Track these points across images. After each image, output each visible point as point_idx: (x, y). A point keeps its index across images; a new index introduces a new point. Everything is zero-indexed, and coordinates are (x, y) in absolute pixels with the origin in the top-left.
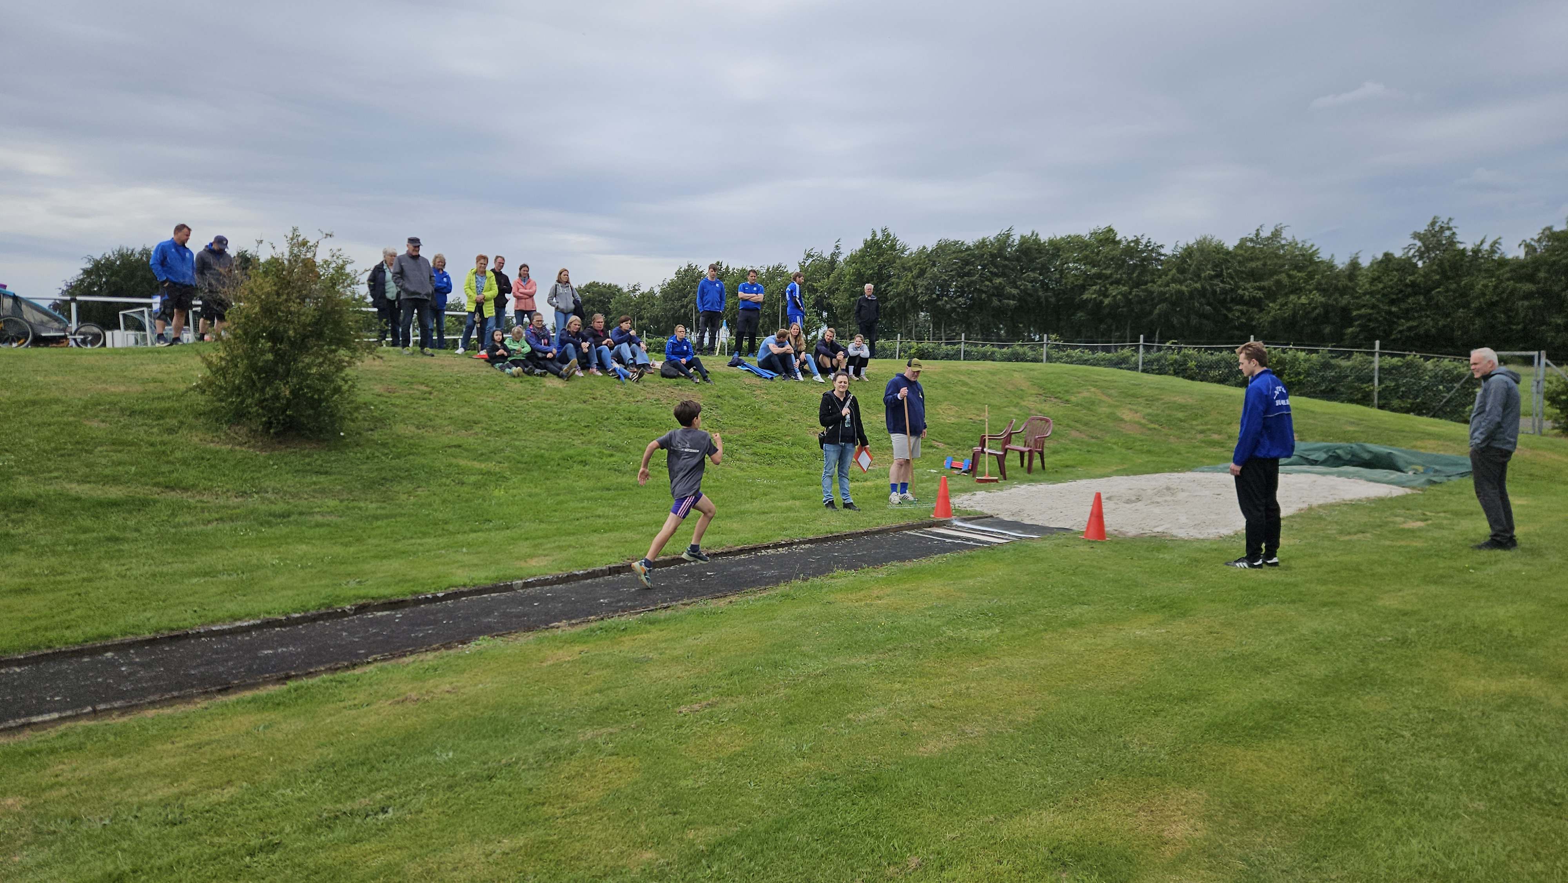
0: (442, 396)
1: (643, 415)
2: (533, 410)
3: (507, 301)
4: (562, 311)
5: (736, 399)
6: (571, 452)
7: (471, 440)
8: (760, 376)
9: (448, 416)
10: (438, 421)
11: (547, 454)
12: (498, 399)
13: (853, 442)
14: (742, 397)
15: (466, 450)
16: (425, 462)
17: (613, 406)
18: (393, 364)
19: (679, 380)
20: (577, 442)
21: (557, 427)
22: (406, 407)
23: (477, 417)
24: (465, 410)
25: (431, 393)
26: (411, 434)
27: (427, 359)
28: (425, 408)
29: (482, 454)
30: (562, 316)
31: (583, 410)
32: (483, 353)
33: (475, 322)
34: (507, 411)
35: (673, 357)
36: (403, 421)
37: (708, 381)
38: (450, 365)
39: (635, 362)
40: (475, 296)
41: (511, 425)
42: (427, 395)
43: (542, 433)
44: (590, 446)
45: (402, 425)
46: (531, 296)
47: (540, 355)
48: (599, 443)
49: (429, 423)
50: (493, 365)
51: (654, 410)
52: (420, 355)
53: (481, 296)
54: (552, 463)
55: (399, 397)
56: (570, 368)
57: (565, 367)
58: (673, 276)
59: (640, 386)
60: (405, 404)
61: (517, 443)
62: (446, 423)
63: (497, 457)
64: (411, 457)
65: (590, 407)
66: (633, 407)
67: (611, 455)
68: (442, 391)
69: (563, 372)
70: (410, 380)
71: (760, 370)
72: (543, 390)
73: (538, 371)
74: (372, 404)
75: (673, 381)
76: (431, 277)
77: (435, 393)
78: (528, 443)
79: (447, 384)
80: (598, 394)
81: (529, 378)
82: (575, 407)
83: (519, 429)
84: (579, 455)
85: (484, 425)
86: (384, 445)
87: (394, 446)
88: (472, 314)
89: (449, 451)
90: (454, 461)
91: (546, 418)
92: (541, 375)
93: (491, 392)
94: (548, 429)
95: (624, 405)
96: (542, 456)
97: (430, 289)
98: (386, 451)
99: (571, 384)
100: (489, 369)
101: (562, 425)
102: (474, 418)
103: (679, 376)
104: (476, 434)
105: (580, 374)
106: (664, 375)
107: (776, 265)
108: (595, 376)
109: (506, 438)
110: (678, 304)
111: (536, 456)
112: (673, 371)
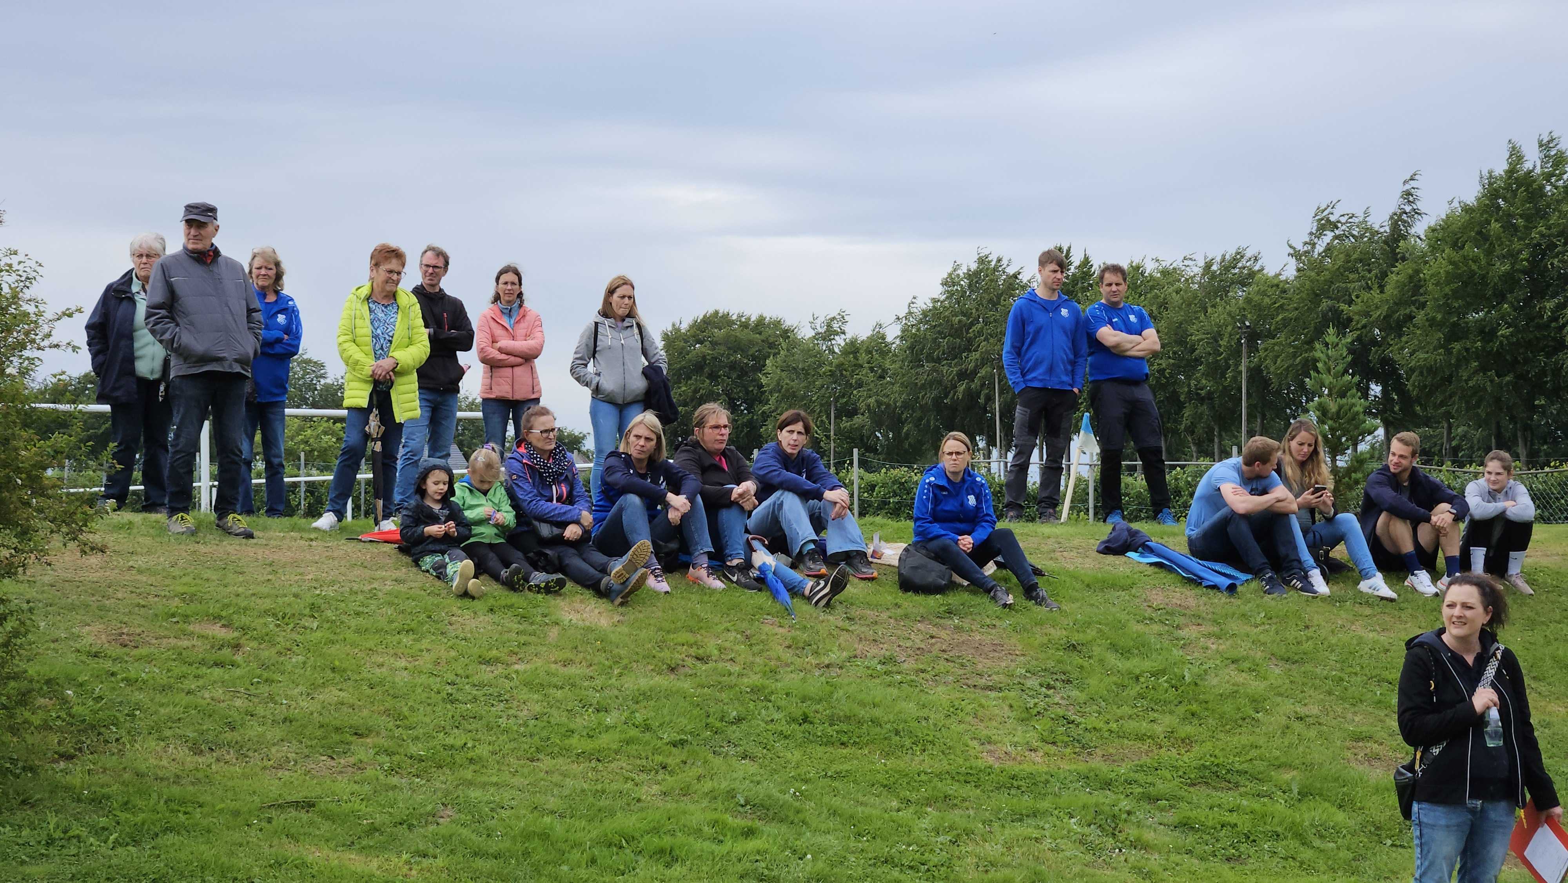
0: (268, 653)
1: (844, 708)
2: (523, 694)
3: (461, 372)
4: (610, 400)
5: (1125, 653)
6: (629, 822)
7: (343, 786)
8: (1195, 581)
9: (281, 712)
10: (254, 730)
11: (559, 828)
12: (425, 661)
13: (1511, 797)
14: (1141, 647)
15: (328, 816)
16: (205, 851)
17: (755, 679)
18: (140, 562)
19: (953, 599)
20: (649, 791)
21: (589, 745)
22: (164, 689)
23: (364, 716)
24: (331, 695)
25: (237, 647)
26: (174, 768)
27: (232, 547)
28: (219, 693)
29: (373, 829)
30: (609, 416)
31: (669, 694)
32: (390, 525)
33: (367, 437)
34: (451, 699)
35: (936, 529)
36: (156, 730)
37: (1040, 601)
38: (295, 563)
39: (821, 547)
40: (369, 364)
41: (457, 738)
42: (227, 652)
43: (547, 763)
44: (686, 804)
45: (152, 743)
46: (528, 358)
47: (545, 530)
48: (712, 796)
49: (229, 736)
50: (416, 563)
51: (877, 691)
52: (213, 537)
53: (386, 363)
54: (576, 855)
55: (149, 659)
56: (632, 567)
57: (617, 566)
58: (937, 291)
59: (834, 619)
60: (163, 679)
61: (475, 794)
62: (276, 733)
63: (417, 839)
64: (170, 838)
65: (686, 685)
66: (815, 684)
67: (749, 833)
68: (266, 639)
69: (611, 580)
70: (183, 608)
71: (1196, 565)
72: (554, 632)
73: (539, 577)
74: (71, 680)
75: (934, 601)
76: (250, 311)
77: (249, 647)
78: (506, 795)
79: (283, 618)
80: (711, 647)
81: (514, 598)
82: (644, 683)
83: (483, 750)
84: (656, 830)
85: (381, 741)
86: (98, 801)
87: (126, 806)
88: (362, 413)
89: (280, 819)
90: (291, 850)
91: (558, 716)
92: (548, 590)
93: (407, 640)
94: (564, 751)
95: (790, 680)
96: (544, 836)
97: (249, 346)
98: (103, 821)
99: (632, 614)
100: (402, 573)
101: (605, 740)
102: (356, 720)
103: (952, 586)
104: (359, 766)
105: (659, 585)
106: (907, 585)
107: (1231, 252)
108: (705, 590)
109: (443, 780)
110: (949, 370)
111: (527, 836)
112: (935, 572)
